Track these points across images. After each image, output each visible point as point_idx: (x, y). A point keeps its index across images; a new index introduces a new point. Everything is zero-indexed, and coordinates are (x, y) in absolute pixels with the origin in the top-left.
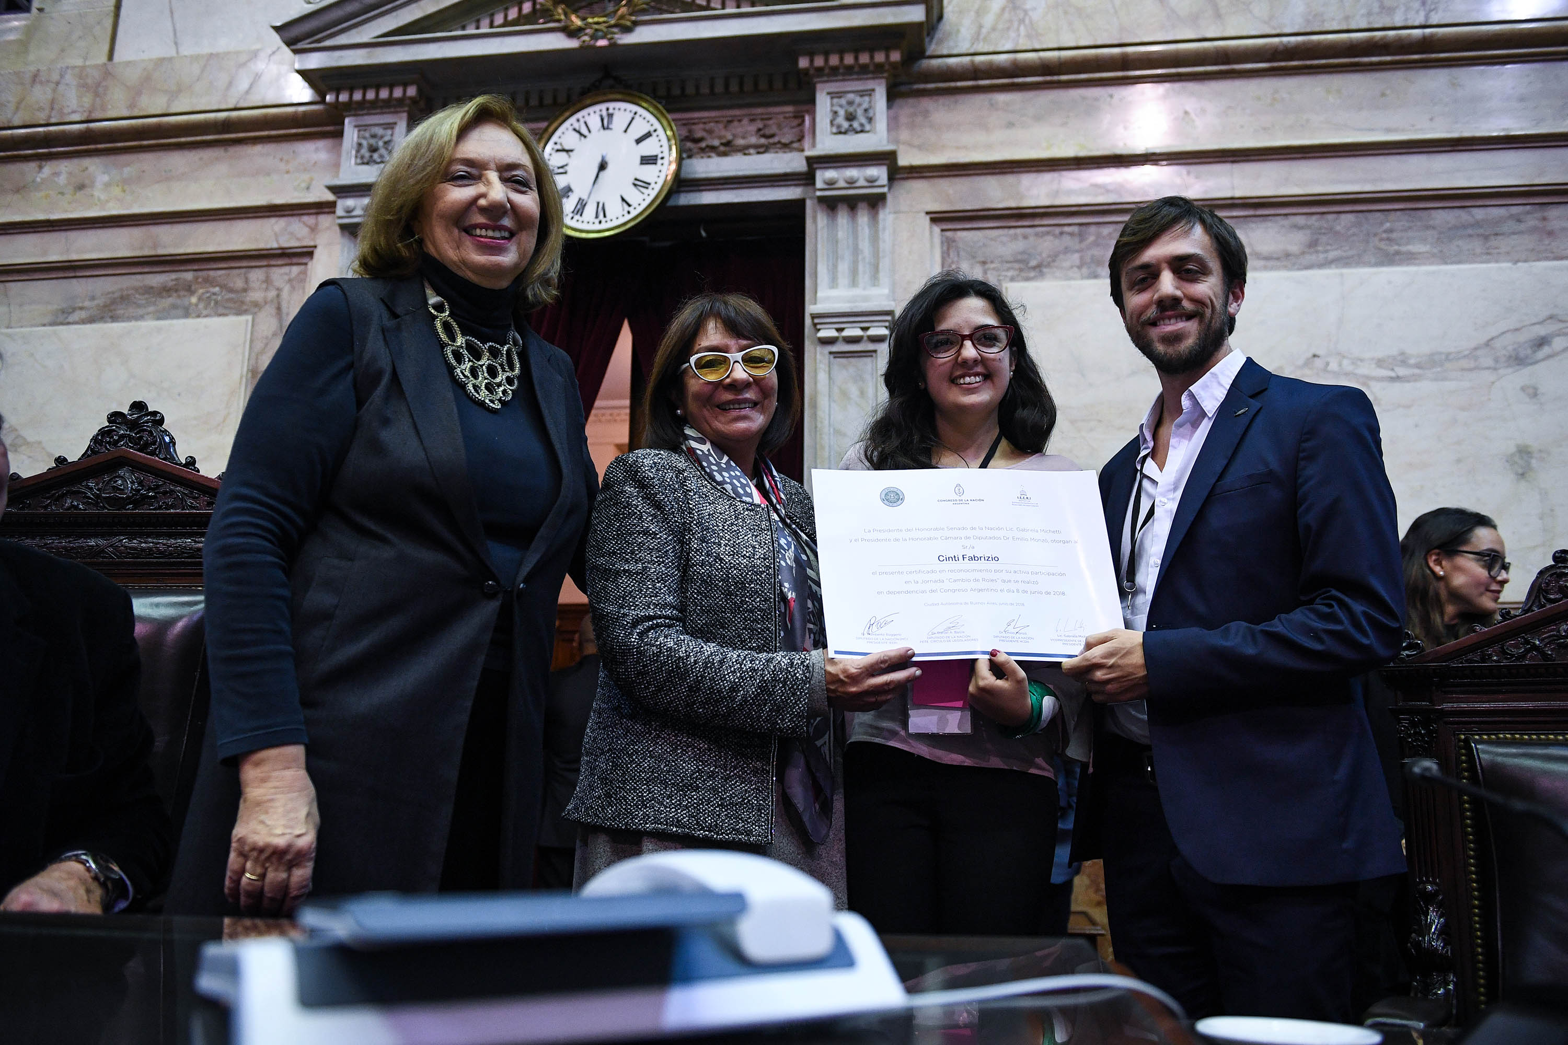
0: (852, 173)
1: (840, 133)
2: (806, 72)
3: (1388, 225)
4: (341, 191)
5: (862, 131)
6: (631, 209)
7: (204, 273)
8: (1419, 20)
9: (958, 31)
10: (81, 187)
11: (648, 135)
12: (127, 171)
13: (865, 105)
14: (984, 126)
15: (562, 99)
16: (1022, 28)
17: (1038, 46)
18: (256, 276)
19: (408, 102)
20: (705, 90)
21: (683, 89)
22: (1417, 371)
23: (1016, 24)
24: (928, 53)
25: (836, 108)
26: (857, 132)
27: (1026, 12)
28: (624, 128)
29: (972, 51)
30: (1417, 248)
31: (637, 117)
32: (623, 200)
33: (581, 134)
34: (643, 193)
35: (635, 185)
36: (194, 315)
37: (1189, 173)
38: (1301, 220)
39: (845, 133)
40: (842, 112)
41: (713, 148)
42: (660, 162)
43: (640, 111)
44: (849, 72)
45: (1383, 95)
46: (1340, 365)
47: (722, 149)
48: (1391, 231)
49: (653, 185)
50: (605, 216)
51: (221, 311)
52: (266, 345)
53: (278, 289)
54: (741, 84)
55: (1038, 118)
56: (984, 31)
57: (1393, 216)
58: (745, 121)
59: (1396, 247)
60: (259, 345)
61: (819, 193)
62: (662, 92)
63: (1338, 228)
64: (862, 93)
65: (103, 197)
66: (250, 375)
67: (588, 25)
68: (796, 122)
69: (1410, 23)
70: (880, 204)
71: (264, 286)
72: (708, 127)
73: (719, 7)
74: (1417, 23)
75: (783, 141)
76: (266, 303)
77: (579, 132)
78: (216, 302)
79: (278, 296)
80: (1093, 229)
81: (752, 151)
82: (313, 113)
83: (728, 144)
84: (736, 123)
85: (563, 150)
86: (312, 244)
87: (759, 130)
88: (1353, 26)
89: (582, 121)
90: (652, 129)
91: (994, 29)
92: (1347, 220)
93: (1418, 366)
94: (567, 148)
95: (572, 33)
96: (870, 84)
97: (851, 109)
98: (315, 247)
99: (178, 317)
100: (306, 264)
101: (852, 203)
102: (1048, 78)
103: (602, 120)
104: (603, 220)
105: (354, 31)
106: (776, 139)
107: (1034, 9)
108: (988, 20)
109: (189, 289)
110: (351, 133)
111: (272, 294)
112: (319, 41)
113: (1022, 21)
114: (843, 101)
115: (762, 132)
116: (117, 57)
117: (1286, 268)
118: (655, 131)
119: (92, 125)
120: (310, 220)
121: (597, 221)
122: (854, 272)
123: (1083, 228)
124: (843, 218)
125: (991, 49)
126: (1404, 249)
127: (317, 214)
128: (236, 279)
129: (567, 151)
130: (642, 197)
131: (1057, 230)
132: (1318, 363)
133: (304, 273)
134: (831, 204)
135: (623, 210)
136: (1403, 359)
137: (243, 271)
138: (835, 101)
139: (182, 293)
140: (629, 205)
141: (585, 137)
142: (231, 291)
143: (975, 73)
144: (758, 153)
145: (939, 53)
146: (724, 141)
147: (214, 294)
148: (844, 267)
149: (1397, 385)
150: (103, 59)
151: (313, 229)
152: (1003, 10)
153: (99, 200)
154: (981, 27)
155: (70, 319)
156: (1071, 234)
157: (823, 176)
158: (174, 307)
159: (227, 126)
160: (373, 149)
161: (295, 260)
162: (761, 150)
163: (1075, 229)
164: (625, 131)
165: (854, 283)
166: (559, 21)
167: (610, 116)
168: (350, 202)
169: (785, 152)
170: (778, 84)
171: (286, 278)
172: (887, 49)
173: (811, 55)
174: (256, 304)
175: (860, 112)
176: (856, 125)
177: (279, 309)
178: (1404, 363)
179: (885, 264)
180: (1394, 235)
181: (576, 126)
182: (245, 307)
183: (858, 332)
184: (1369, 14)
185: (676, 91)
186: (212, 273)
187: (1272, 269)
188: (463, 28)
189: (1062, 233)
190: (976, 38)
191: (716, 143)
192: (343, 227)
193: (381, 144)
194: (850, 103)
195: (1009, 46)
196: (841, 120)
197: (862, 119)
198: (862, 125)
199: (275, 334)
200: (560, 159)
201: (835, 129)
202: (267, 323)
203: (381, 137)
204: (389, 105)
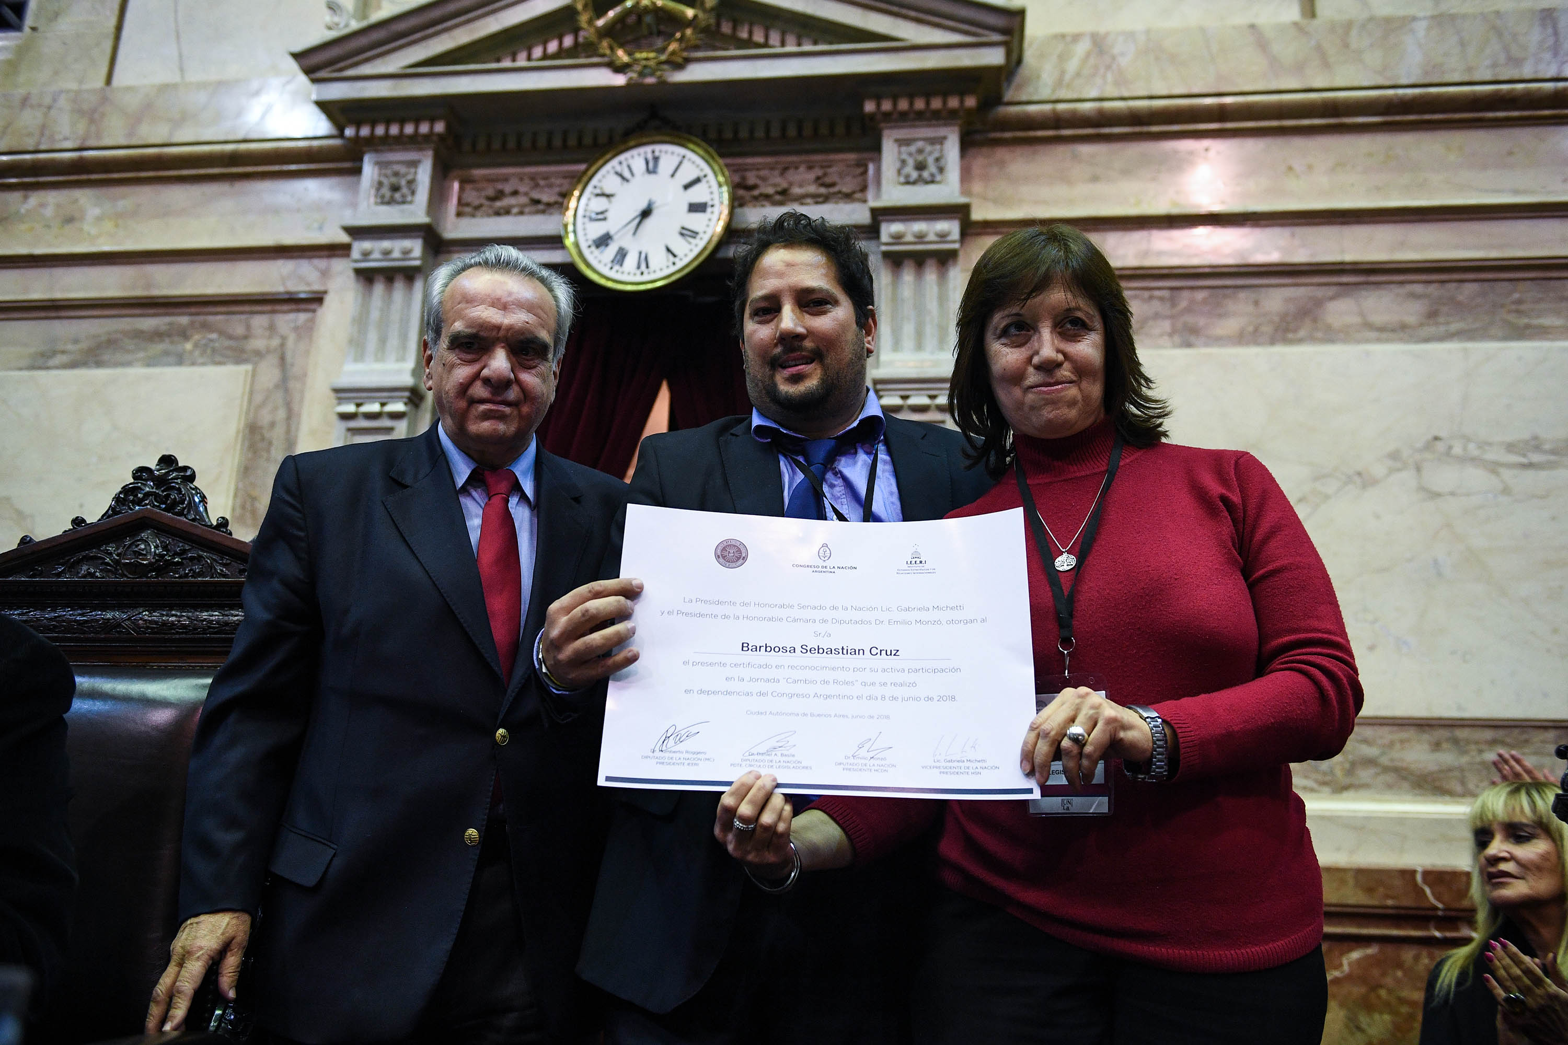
0: (919, 226)
1: (908, 183)
2: (872, 117)
3: (1516, 296)
4: (357, 232)
5: (932, 182)
6: (676, 260)
7: (201, 318)
8: (1551, 72)
9: (1039, 77)
10: (70, 220)
11: (697, 181)
12: (122, 204)
13: (936, 155)
14: (1066, 180)
15: (603, 139)
16: (1109, 75)
17: (1125, 95)
18: (259, 322)
19: (435, 138)
20: (760, 133)
21: (736, 132)
22: (1552, 458)
23: (1102, 70)
24: (1006, 99)
25: (904, 156)
26: (927, 183)
27: (1113, 57)
28: (671, 172)
29: (1054, 97)
30: (1548, 321)
31: (685, 162)
32: (668, 250)
33: (624, 178)
34: (690, 243)
35: (682, 234)
36: (188, 363)
37: (1293, 235)
38: (1418, 288)
39: (914, 183)
40: (911, 162)
41: (767, 197)
42: (709, 210)
43: (689, 154)
44: (920, 118)
45: (1510, 153)
46: (1465, 449)
47: (778, 197)
48: (1519, 302)
49: (701, 235)
50: (647, 267)
51: (218, 359)
52: (267, 398)
53: (282, 338)
54: (800, 129)
55: (1126, 172)
56: (1067, 77)
57: (1522, 286)
58: (802, 169)
59: (1526, 321)
60: (258, 398)
61: (884, 248)
62: (712, 135)
63: (1460, 298)
64: (933, 141)
65: (93, 232)
66: (247, 431)
67: (636, 61)
68: (861, 170)
69: (1541, 75)
70: (951, 262)
71: (267, 333)
72: (763, 173)
73: (777, 43)
74: (1548, 75)
75: (845, 189)
76: (268, 353)
77: (621, 176)
78: (214, 350)
79: (282, 345)
80: (1186, 294)
81: (809, 200)
82: (330, 149)
83: (784, 192)
84: (791, 171)
85: (604, 195)
86: (321, 288)
87: (818, 178)
88: (1477, 77)
89: (624, 164)
90: (702, 174)
91: (1078, 75)
92: (1470, 289)
93: (1553, 452)
94: (608, 191)
95: (619, 69)
96: (941, 132)
97: (920, 158)
98: (325, 292)
99: (170, 365)
100: (314, 311)
101: (919, 259)
102: (1137, 129)
103: (647, 163)
104: (646, 271)
105: (378, 62)
106: (836, 189)
107: (1122, 54)
108: (1072, 66)
109: (184, 335)
110: (369, 169)
111: (275, 342)
112: (341, 70)
113: (1108, 67)
114: (913, 148)
115: (820, 181)
116: (116, 82)
117: (1401, 340)
118: (705, 176)
119: (85, 154)
120: (321, 263)
121: (638, 272)
122: (919, 336)
123: (1176, 293)
124: (908, 276)
125: (1075, 96)
126: (1535, 322)
127: (329, 256)
128: (236, 324)
129: (608, 196)
130: (689, 247)
131: (1146, 294)
132: (1440, 447)
133: (312, 321)
134: (896, 260)
135: (668, 260)
136: (1535, 444)
137: (245, 316)
138: (904, 149)
139: (176, 339)
140: (675, 256)
141: (627, 181)
142: (230, 337)
143: (1057, 121)
144: (817, 203)
145: (1017, 99)
146: (779, 189)
147: (211, 340)
148: (908, 329)
149: (1530, 474)
150: (100, 83)
151: (325, 274)
152: (1088, 55)
153: (89, 234)
154: (1063, 73)
155: (51, 363)
156: (1161, 299)
157: (889, 229)
158: (166, 353)
159: (234, 159)
160: (395, 188)
161: (303, 306)
162: (820, 200)
163: (1166, 293)
164: (673, 176)
165: (919, 346)
166: (603, 56)
167: (656, 159)
168: (367, 245)
169: (846, 203)
170: (840, 129)
171: (292, 325)
172: (962, 94)
173: (878, 98)
174: (257, 353)
175: (930, 161)
176: (926, 174)
177: (282, 359)
178: (1537, 448)
180: (1523, 307)
181: (618, 169)
182: (245, 356)
183: (924, 401)
184: (1494, 65)
185: (728, 135)
186: (211, 318)
187: (1387, 341)
188: (498, 60)
189: (1151, 298)
190: (1059, 83)
191: (770, 190)
192: (359, 272)
193: (403, 182)
194: (920, 151)
195: (1094, 94)
196: (910, 170)
197: (932, 168)
198: (932, 175)
199: (277, 387)
200: (599, 204)
201: (902, 179)
202: (269, 373)
203: (404, 176)
204: (415, 142)
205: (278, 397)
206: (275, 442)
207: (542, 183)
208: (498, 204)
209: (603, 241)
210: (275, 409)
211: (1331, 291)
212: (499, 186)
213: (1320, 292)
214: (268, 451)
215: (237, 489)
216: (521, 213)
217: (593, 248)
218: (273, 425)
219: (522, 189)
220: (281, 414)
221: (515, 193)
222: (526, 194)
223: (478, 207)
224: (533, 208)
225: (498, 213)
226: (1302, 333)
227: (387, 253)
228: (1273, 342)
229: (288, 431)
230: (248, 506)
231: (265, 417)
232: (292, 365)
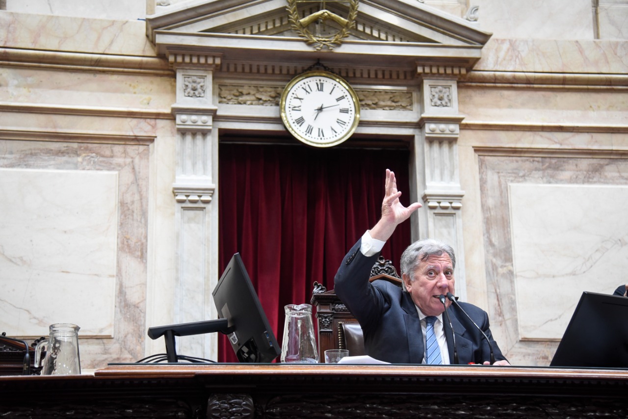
0: (442, 126)
1: (436, 106)
2: (420, 74)
4: (179, 110)
5: (446, 106)
6: (337, 134)
7: (85, 145)
9: (488, 59)
11: (343, 98)
12: (30, 80)
13: (448, 94)
14: (499, 107)
16: (517, 60)
17: (525, 70)
18: (118, 149)
19: (214, 66)
20: (365, 75)
21: (354, 73)
23: (514, 58)
24: (474, 68)
25: (434, 93)
26: (444, 106)
27: (519, 52)
28: (330, 92)
29: (494, 69)
31: (336, 87)
32: (332, 129)
33: (307, 91)
34: (342, 127)
35: (338, 122)
36: (81, 168)
39: (438, 106)
40: (437, 96)
41: (368, 105)
42: (350, 112)
43: (337, 84)
44: (438, 76)
47: (373, 106)
49: (347, 124)
50: (323, 136)
51: (97, 167)
52: (128, 188)
53: (132, 158)
54: (383, 75)
55: (523, 105)
56: (500, 60)
60: (123, 189)
61: (427, 135)
62: (344, 74)
64: (445, 87)
65: (15, 93)
66: (119, 204)
68: (410, 95)
70: (454, 142)
71: (124, 155)
72: (365, 93)
75: (403, 105)
76: (125, 165)
77: (305, 90)
78: (94, 162)
79: (133, 162)
80: (548, 160)
81: (387, 108)
82: (152, 63)
83: (376, 104)
84: (378, 94)
85: (298, 98)
86: (154, 135)
87: (391, 98)
89: (307, 84)
90: (344, 95)
91: (504, 59)
94: (299, 97)
96: (449, 83)
97: (441, 95)
98: (156, 137)
99: (71, 169)
100: (148, 145)
101: (441, 141)
102: (528, 85)
103: (318, 85)
104: (323, 138)
105: (189, 26)
106: (399, 104)
107: (523, 51)
108: (502, 54)
109: (76, 153)
110: (180, 77)
111: (129, 160)
113: (517, 57)
114: (437, 90)
115: (392, 99)
118: (346, 96)
119: (8, 50)
120: (152, 122)
121: (319, 138)
122: (442, 174)
123: (544, 159)
124: (436, 146)
125: (503, 69)
127: (155, 119)
128: (106, 149)
130: (342, 129)
131: (531, 159)
133: (148, 150)
134: (431, 141)
135: (333, 134)
137: (110, 145)
138: (433, 89)
139: (72, 155)
140: (336, 132)
141: (309, 93)
142: (103, 156)
143: (495, 80)
144: (390, 109)
145: (479, 69)
146: (374, 102)
147: (92, 157)
151: (154, 127)
152: (508, 50)
153: (13, 95)
154: (498, 57)
156: (538, 162)
157: (429, 126)
158: (67, 162)
159: (98, 63)
160: (194, 89)
161: (141, 143)
162: (392, 108)
163: (540, 159)
164: (331, 93)
165: (442, 179)
167: (322, 84)
168: (184, 117)
169: (403, 110)
170: (402, 76)
171: (137, 152)
172: (460, 67)
173: (423, 66)
174: (119, 165)
175: (445, 96)
176: (444, 103)
177: (133, 168)
179: (457, 172)
181: (304, 86)
182: (112, 166)
183: (447, 204)
185: (351, 75)
186: (90, 145)
189: (533, 161)
190: (496, 63)
191: (370, 102)
192: (179, 130)
193: (199, 86)
194: (440, 91)
195: (511, 69)
196: (436, 100)
197: (446, 100)
198: (446, 103)
199: (132, 183)
200: (296, 103)
201: (433, 104)
202: (127, 177)
203: (199, 83)
204: (205, 67)
205: (134, 188)
206: (135, 211)
207: (261, 90)
208: (240, 99)
209: (300, 121)
210: (133, 194)
211: (606, 161)
212: (240, 90)
213: (602, 162)
214: (133, 215)
215: (118, 234)
216: (252, 104)
217: (296, 124)
218: (133, 202)
219: (252, 92)
220: (137, 197)
221: (249, 94)
222: (254, 95)
223: (229, 100)
224: (256, 102)
225: (240, 103)
226: (595, 179)
227: (195, 122)
228: (584, 182)
229: (142, 206)
230: (125, 243)
231: (128, 198)
232: (139, 172)
